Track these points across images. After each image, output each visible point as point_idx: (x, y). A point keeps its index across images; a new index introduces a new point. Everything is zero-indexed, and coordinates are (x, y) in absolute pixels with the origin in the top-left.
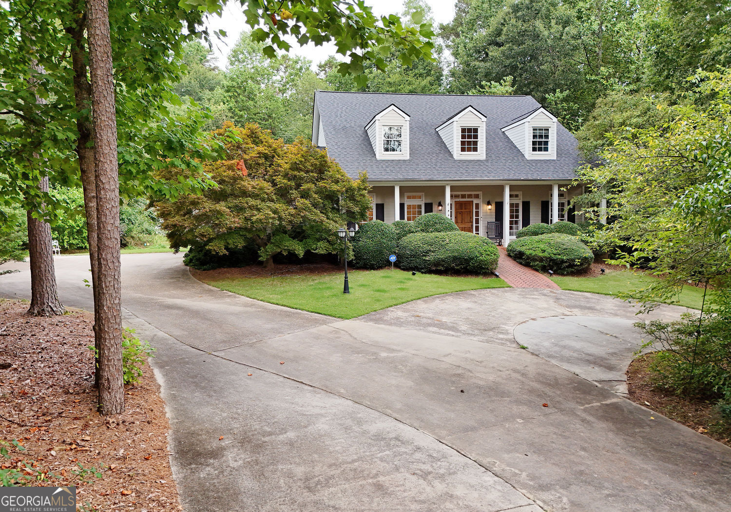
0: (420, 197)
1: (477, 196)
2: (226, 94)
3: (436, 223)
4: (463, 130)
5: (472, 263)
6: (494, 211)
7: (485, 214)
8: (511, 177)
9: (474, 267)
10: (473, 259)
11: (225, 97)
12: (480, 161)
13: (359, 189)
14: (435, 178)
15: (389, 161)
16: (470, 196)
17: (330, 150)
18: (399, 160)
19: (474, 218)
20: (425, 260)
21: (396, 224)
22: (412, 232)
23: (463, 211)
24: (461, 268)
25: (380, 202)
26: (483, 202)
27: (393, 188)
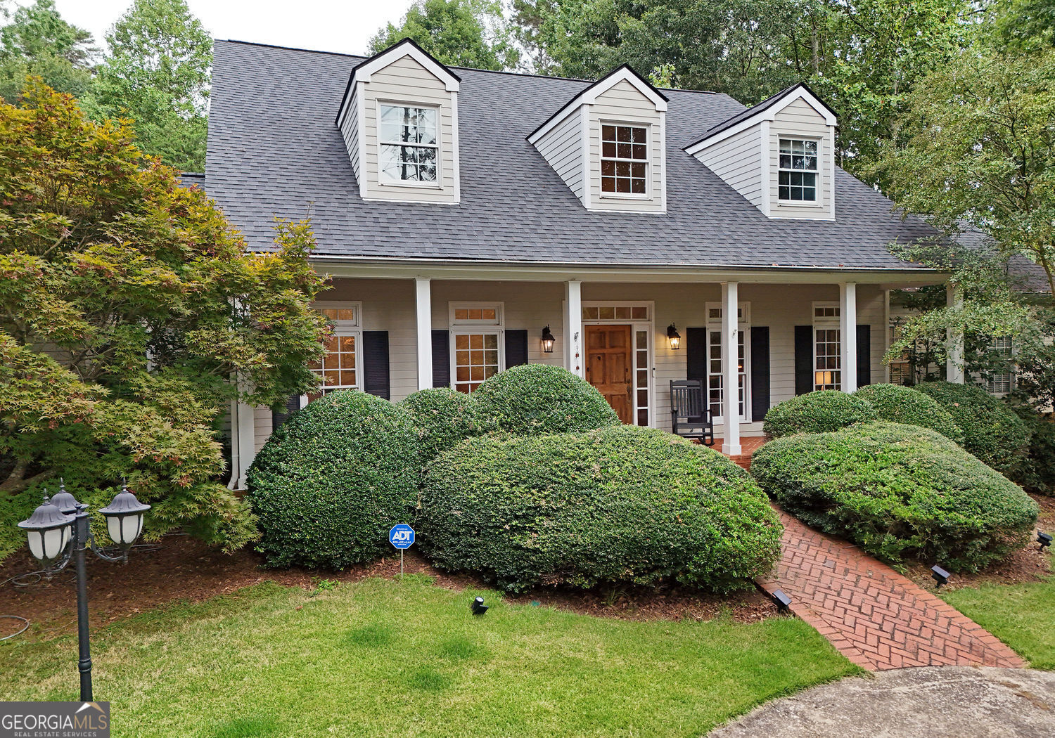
0: (490, 315)
1: (640, 314)
2: (100, 108)
3: (548, 400)
4: (608, 132)
5: (696, 565)
6: (684, 351)
7: (662, 360)
8: (744, 261)
9: (700, 576)
10: (701, 547)
11: (98, 113)
12: (652, 216)
13: (275, 284)
14: (538, 259)
15: (398, 205)
16: (622, 313)
17: (215, 168)
18: (430, 206)
19: (635, 369)
20: (518, 547)
21: (420, 403)
22: (472, 433)
23: (605, 351)
24: (656, 581)
25: (374, 328)
26: (658, 329)
27: (410, 286)
